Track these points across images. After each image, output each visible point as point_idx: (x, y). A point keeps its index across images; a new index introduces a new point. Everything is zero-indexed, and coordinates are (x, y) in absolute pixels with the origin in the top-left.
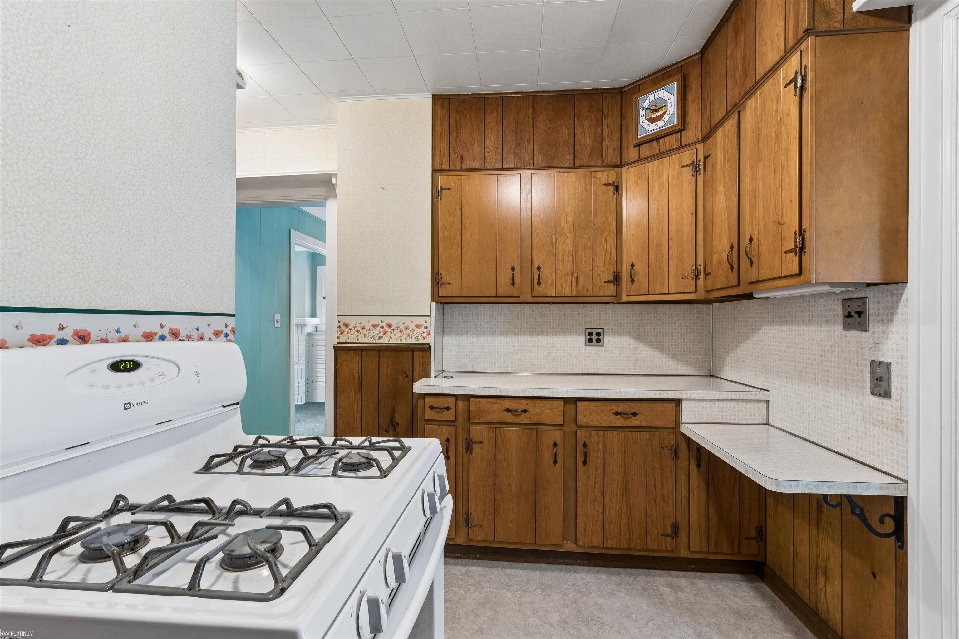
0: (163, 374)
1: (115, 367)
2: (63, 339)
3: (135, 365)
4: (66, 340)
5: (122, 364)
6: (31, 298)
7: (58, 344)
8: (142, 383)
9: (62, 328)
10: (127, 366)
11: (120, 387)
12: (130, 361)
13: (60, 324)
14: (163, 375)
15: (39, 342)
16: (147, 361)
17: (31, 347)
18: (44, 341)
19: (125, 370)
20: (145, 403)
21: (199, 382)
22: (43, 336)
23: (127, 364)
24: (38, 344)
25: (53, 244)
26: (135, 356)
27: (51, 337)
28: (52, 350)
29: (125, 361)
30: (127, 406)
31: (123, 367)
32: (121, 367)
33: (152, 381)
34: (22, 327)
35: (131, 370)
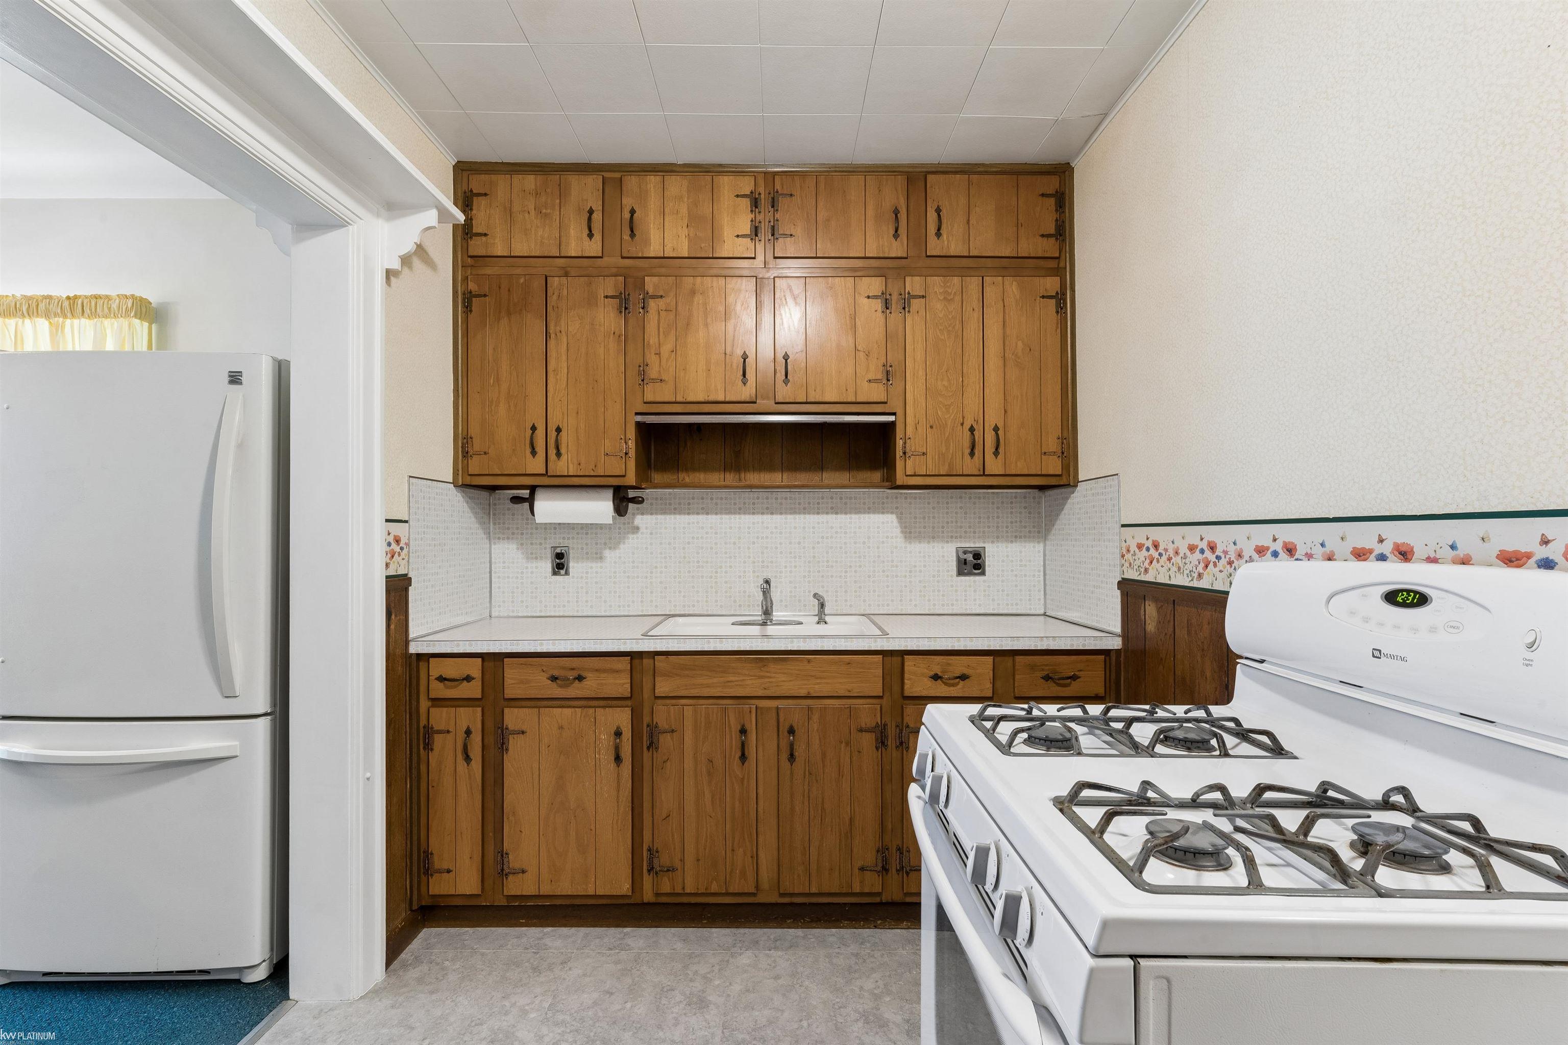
0: (1458, 624)
1: (1391, 598)
2: (1547, 558)
3: (1421, 600)
4: (1552, 561)
5: (1403, 595)
6: (1499, 499)
7: (1539, 567)
8: (1415, 630)
9: (1545, 542)
10: (1408, 600)
11: (1382, 625)
12: (1416, 592)
13: (1543, 535)
14: (1458, 628)
15: (1511, 561)
16: (1443, 598)
17: (1498, 566)
18: (1517, 560)
19: (1404, 605)
20: (1403, 659)
21: (1528, 663)
22: (1516, 552)
23: (1410, 596)
24: (1510, 564)
25: (1526, 412)
26: (1427, 586)
27: (1529, 556)
28: (1530, 576)
29: (1409, 591)
30: (1377, 654)
31: (1402, 599)
32: (1399, 599)
33: (1433, 631)
34: (1489, 540)
35: (1412, 605)
